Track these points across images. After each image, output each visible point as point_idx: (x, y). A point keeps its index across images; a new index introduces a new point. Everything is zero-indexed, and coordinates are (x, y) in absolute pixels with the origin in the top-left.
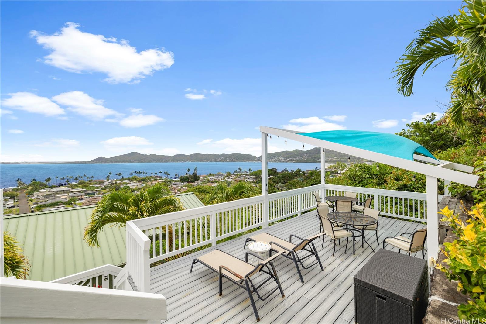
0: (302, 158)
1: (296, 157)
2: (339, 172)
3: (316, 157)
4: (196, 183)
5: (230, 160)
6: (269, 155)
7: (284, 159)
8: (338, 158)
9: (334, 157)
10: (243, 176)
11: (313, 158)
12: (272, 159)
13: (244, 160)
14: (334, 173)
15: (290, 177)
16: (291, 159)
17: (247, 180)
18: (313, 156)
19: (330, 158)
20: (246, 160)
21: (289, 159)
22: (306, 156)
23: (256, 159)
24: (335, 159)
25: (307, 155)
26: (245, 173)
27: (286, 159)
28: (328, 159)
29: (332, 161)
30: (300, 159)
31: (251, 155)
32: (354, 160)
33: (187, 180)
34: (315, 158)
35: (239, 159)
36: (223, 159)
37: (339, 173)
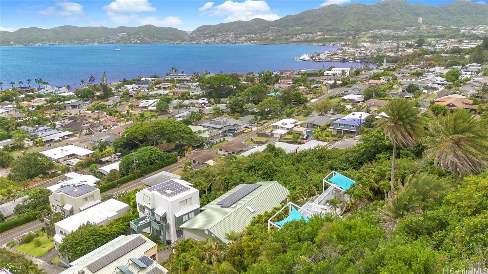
0: (266, 35)
1: (257, 34)
2: (325, 73)
3: (288, 32)
4: (111, 101)
5: (139, 40)
6: (210, 29)
7: (236, 38)
8: (325, 35)
9: (318, 33)
10: (184, 84)
11: (284, 35)
12: (214, 36)
13: (164, 39)
14: (319, 74)
15: (262, 92)
16: (249, 38)
17: (193, 92)
18: (284, 32)
19: (311, 35)
20: (169, 39)
21: (245, 37)
22: (272, 31)
23: (186, 38)
24: (318, 37)
25: (275, 29)
26: (185, 77)
27: (240, 37)
28: (309, 37)
29: (315, 40)
30: (264, 37)
31: (177, 29)
32: (347, 37)
33: (92, 95)
34: (288, 35)
35: (154, 37)
36: (123, 37)
37: (325, 75)
